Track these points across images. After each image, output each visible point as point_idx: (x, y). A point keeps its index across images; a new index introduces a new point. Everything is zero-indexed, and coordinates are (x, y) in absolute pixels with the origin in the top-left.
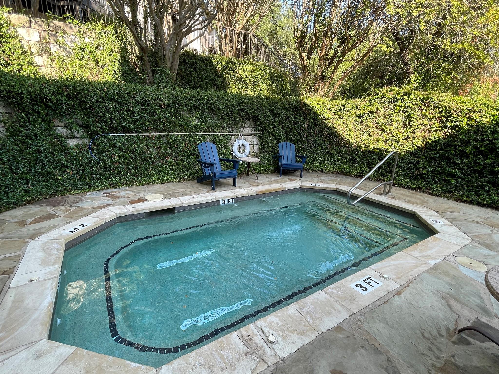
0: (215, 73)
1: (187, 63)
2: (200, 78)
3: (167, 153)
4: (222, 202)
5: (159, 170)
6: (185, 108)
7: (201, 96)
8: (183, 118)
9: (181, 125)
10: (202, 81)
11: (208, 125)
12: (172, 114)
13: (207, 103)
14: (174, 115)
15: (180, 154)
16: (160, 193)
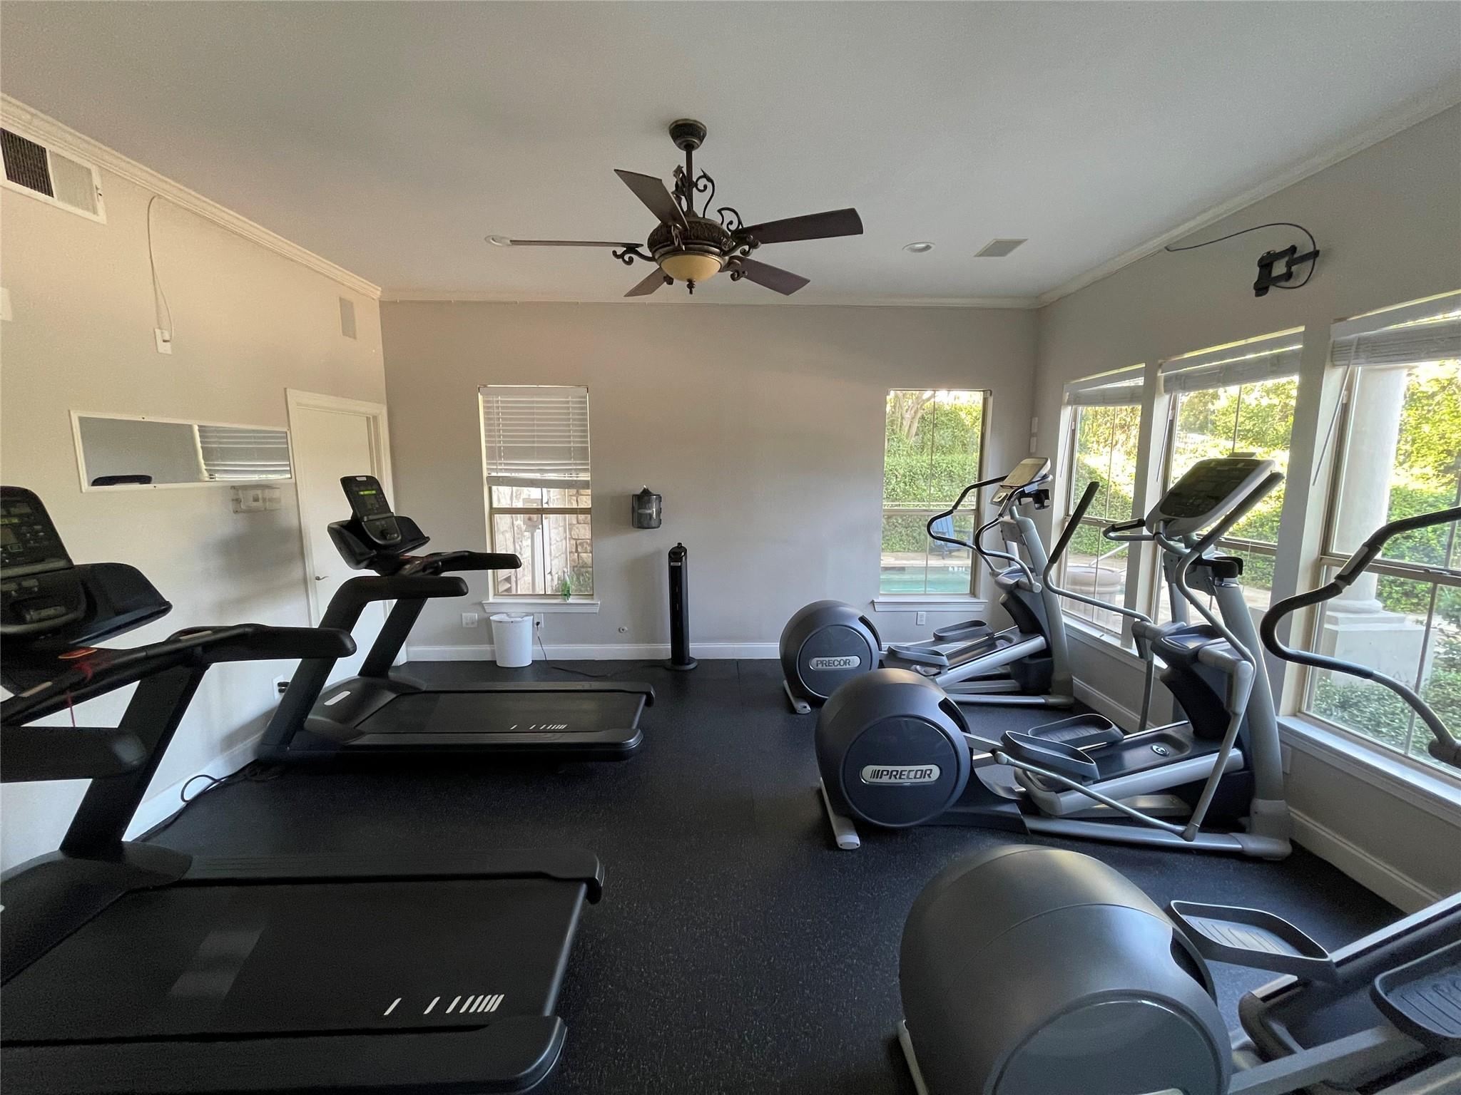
0: (962, 426)
1: (926, 420)
2: (940, 436)
3: (897, 522)
4: (950, 569)
5: (888, 540)
6: (920, 477)
7: (939, 463)
8: (917, 486)
9: (914, 494)
10: (943, 439)
11: (945, 494)
12: (906, 483)
13: (945, 470)
14: (908, 484)
15: (911, 524)
16: (892, 557)
